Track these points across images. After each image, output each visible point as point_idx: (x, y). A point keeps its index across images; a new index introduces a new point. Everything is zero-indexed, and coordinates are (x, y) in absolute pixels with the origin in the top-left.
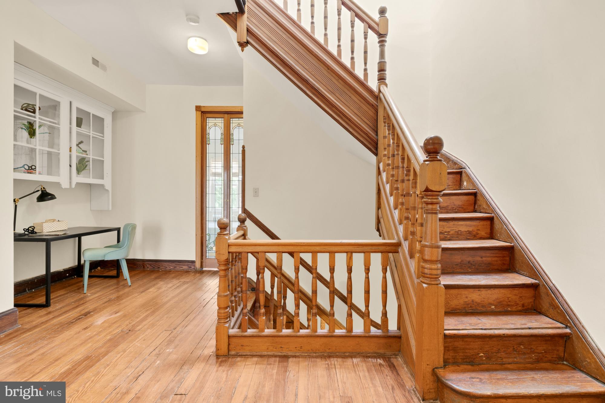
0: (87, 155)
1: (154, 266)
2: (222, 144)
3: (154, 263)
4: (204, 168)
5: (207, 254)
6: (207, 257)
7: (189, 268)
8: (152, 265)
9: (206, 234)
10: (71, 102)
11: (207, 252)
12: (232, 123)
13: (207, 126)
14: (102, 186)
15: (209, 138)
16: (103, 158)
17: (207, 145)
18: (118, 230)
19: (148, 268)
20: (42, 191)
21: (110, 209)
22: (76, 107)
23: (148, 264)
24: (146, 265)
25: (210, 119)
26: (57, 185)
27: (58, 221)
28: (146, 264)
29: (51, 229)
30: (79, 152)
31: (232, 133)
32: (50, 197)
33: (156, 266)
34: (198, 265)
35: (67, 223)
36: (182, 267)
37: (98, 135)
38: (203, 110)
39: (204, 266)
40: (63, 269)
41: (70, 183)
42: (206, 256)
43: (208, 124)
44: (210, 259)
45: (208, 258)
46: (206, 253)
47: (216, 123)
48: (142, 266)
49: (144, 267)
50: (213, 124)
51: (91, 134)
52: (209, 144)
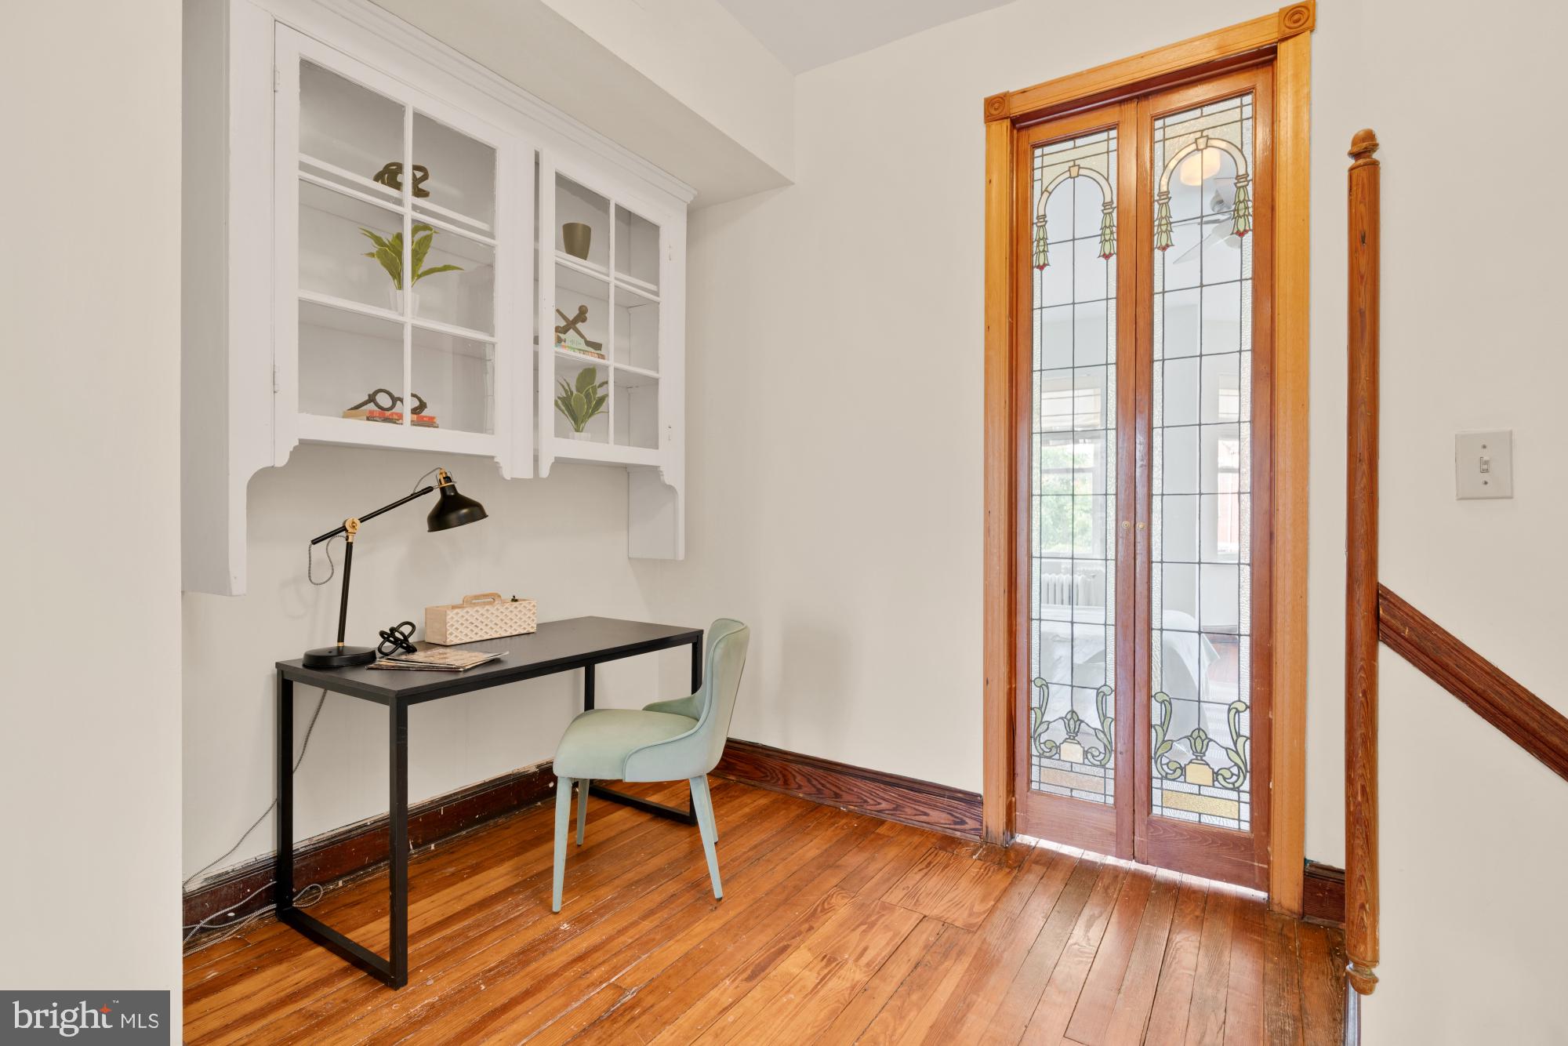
0: (602, 357)
1: (820, 786)
2: (1107, 257)
3: (821, 772)
4: (1022, 377)
5: (1035, 769)
6: (1034, 786)
7: (956, 823)
8: (815, 782)
9: (1029, 681)
10: (537, 155)
11: (1035, 760)
12: (1164, 140)
13: (1037, 185)
14: (653, 471)
15: (1045, 239)
16: (657, 371)
17: (1036, 271)
18: (695, 639)
19: (800, 787)
20: (443, 490)
21: (681, 556)
22: (556, 173)
23: (800, 773)
24: (795, 777)
25: (1047, 150)
26: (486, 464)
27: (514, 600)
28: (794, 773)
29: (476, 630)
30: (575, 346)
31: (1164, 189)
32: (464, 511)
33: (828, 785)
34: (994, 817)
35: (534, 606)
36: (926, 814)
37: (635, 284)
38: (1019, 108)
39: (1019, 823)
40: (538, 766)
41: (536, 459)
42: (1030, 781)
43: (1037, 174)
44: (1049, 795)
45: (1039, 793)
46: (1030, 765)
47: (1077, 162)
48: (780, 776)
49: (786, 783)
50: (1066, 167)
51: (613, 282)
52: (1041, 268)
